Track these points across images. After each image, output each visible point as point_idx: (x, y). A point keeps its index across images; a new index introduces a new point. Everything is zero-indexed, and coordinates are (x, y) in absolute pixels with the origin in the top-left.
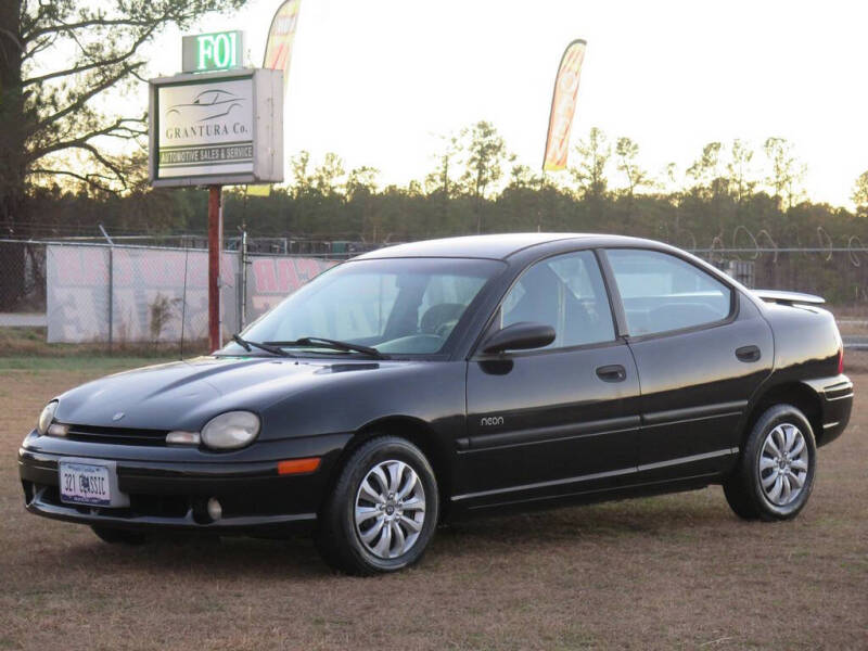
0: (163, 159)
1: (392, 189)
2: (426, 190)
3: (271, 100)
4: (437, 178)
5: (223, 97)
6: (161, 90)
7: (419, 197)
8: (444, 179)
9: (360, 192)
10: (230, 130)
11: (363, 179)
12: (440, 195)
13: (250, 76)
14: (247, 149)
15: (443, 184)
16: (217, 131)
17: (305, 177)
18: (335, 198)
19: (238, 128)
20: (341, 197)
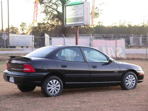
0: (67, 21)
1: (135, 25)
2: (141, 25)
3: (87, 8)
4: (142, 23)
5: (78, 8)
6: (66, 7)
7: (139, 27)
8: (144, 23)
9: (130, 26)
10: (79, 14)
11: (130, 24)
12: (143, 26)
13: (83, 3)
14: (82, 18)
15: (143, 24)
16: (77, 15)
17: (120, 24)
18: (125, 27)
19: (81, 14)
20: (126, 27)
